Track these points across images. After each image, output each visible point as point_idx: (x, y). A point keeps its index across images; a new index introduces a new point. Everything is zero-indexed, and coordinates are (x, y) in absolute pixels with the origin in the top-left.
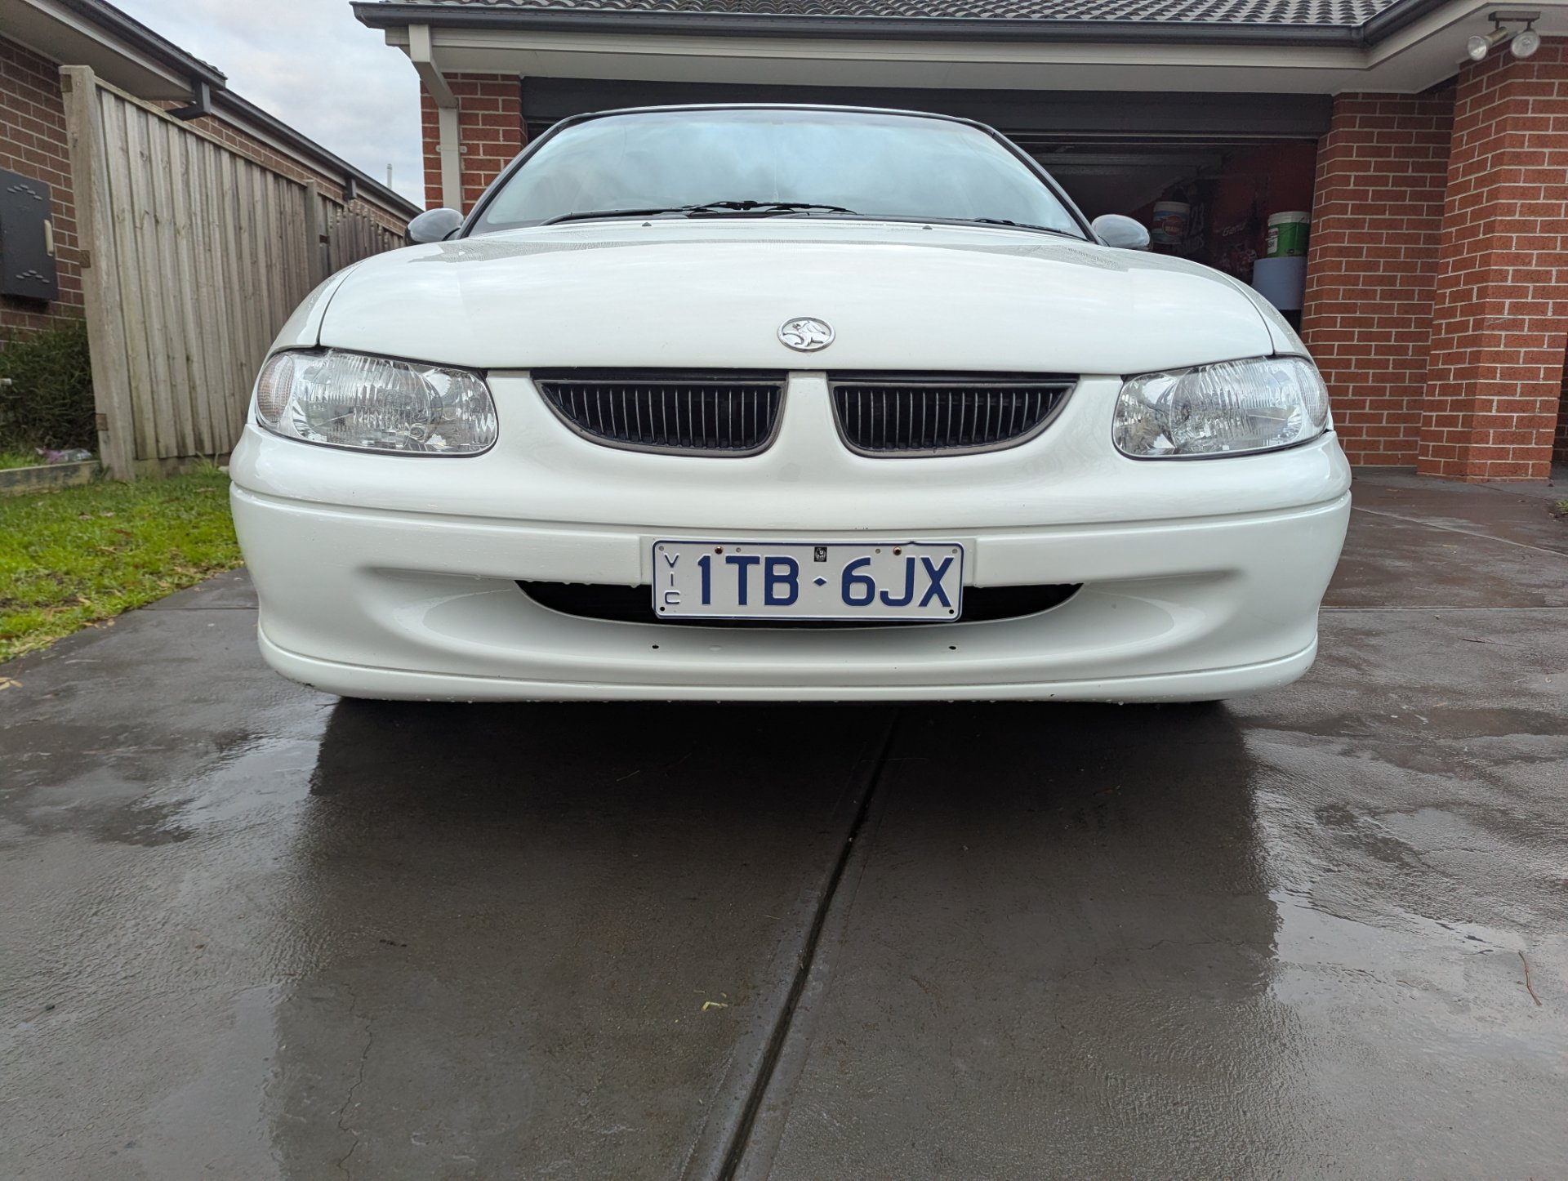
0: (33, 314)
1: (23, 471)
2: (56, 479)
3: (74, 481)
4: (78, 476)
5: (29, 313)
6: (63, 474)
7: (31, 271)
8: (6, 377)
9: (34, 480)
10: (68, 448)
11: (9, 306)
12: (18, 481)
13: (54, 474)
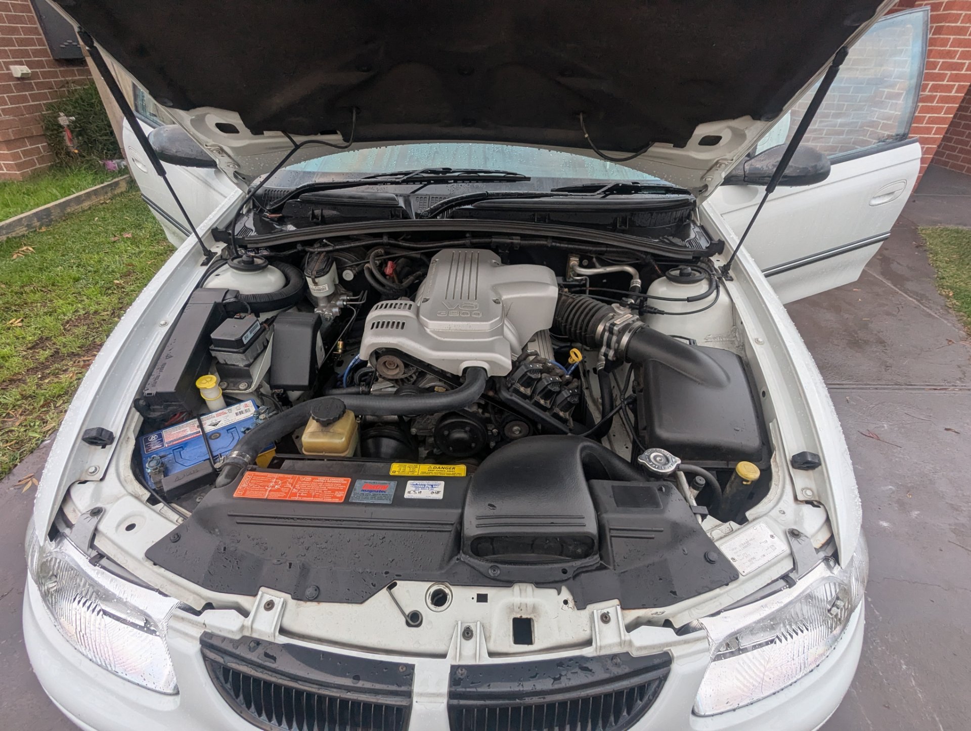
0: (79, 68)
1: (85, 194)
2: (106, 193)
3: (118, 191)
4: (120, 187)
5: (77, 68)
6: (110, 189)
7: (68, 41)
8: (71, 116)
9: (94, 197)
10: (117, 158)
11: (62, 66)
12: (84, 200)
13: (105, 190)
